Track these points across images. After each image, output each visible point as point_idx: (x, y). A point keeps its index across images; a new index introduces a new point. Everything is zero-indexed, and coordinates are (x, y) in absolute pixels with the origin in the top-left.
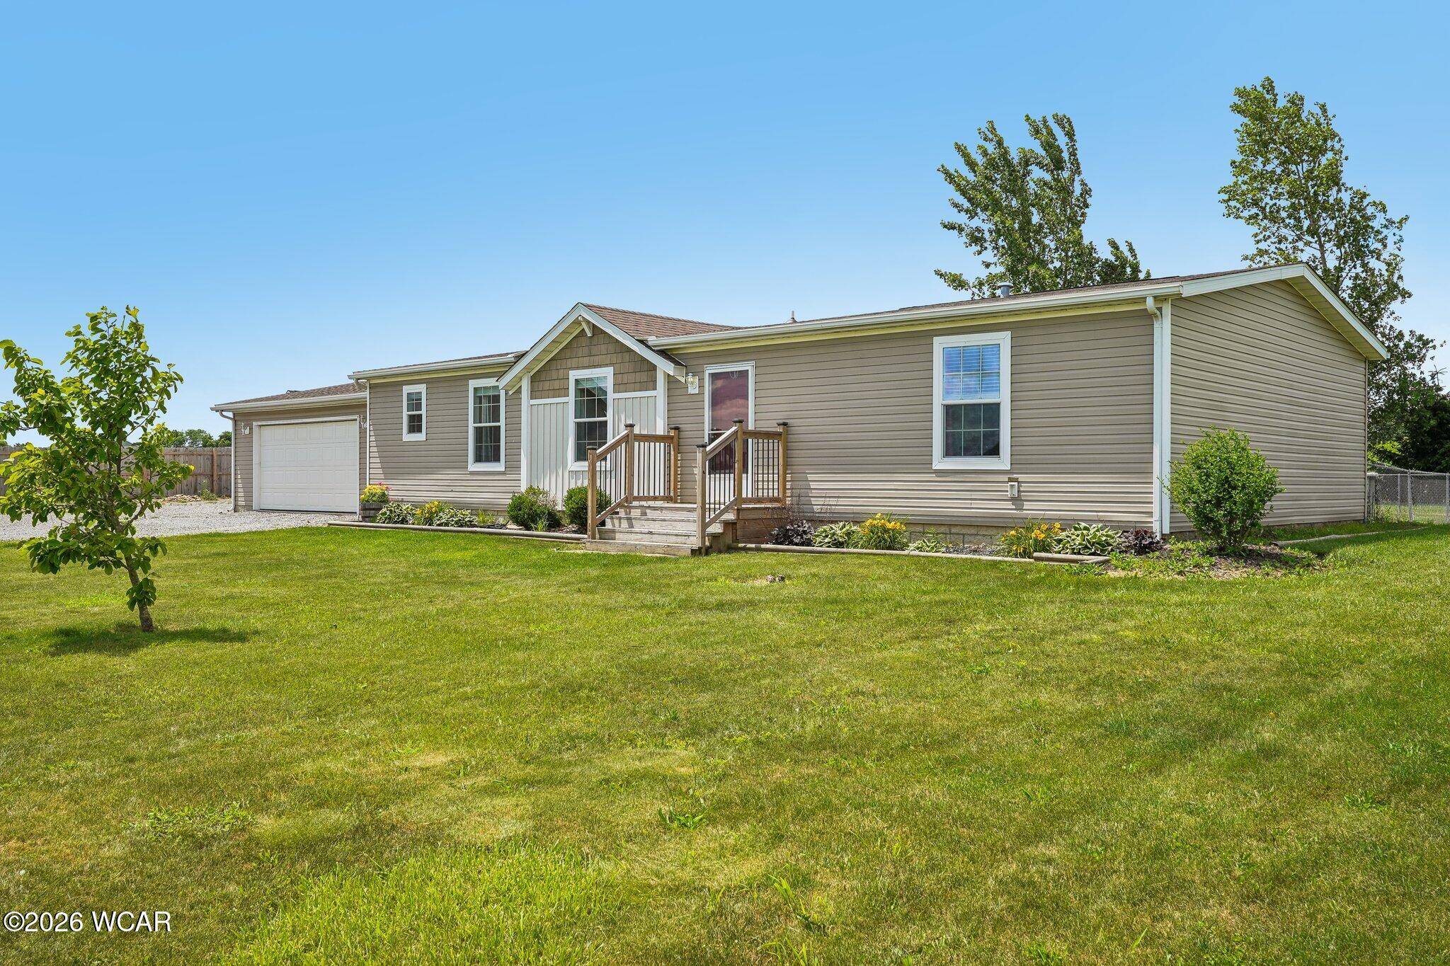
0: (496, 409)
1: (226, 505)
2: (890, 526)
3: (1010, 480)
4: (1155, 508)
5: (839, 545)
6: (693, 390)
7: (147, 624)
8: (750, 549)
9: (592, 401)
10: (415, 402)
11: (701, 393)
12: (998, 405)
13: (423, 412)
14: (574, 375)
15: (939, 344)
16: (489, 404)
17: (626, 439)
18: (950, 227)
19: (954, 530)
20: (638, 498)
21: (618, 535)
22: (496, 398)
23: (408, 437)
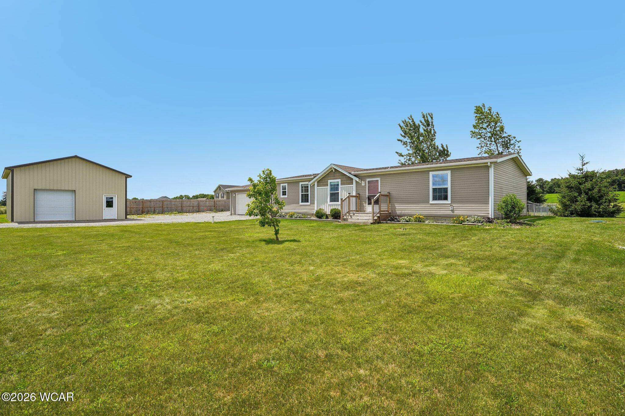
0: (308, 190)
1: (228, 213)
2: (421, 217)
3: (451, 206)
4: (490, 212)
5: (407, 221)
6: (363, 184)
7: (277, 238)
8: (384, 223)
9: (335, 187)
10: (284, 188)
11: (365, 185)
12: (447, 188)
13: (287, 190)
14: (329, 181)
15: (431, 174)
16: (306, 188)
17: (349, 197)
18: (399, 140)
19: (435, 218)
20: (351, 211)
21: (348, 220)
22: (308, 187)
23: (282, 196)
